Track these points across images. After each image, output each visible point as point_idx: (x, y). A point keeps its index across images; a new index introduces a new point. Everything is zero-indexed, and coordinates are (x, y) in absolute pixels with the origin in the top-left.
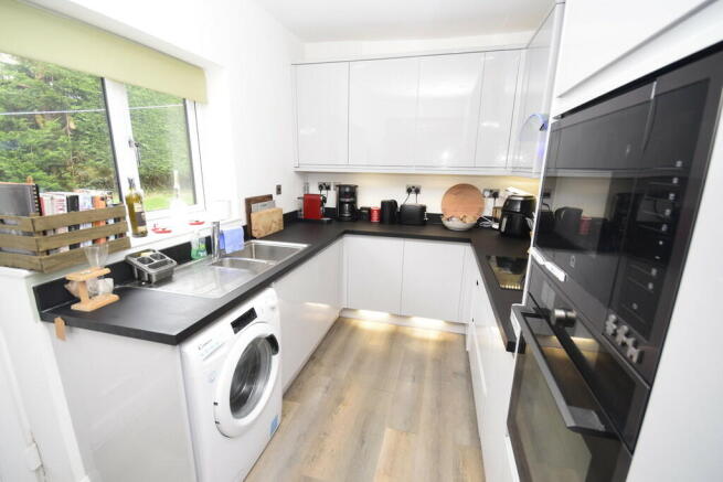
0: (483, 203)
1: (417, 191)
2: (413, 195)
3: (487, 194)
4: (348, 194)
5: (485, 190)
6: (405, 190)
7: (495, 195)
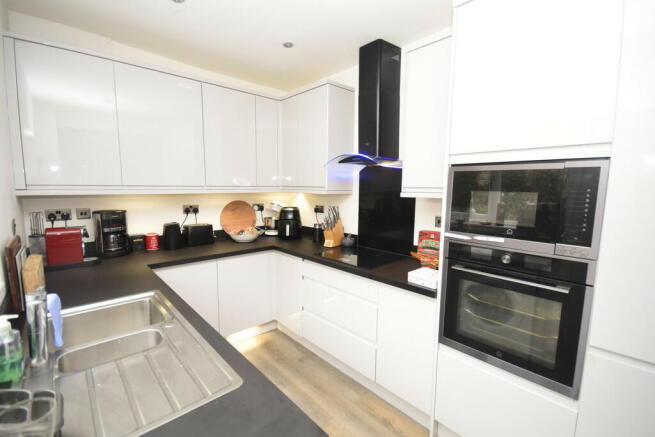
0: (255, 215)
1: (196, 211)
2: (191, 216)
3: (256, 208)
4: (115, 220)
5: (254, 205)
6: (182, 211)
7: (261, 208)
